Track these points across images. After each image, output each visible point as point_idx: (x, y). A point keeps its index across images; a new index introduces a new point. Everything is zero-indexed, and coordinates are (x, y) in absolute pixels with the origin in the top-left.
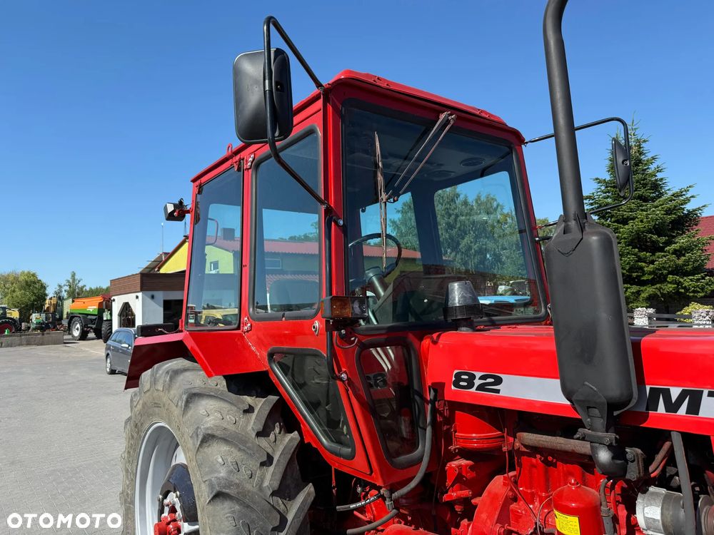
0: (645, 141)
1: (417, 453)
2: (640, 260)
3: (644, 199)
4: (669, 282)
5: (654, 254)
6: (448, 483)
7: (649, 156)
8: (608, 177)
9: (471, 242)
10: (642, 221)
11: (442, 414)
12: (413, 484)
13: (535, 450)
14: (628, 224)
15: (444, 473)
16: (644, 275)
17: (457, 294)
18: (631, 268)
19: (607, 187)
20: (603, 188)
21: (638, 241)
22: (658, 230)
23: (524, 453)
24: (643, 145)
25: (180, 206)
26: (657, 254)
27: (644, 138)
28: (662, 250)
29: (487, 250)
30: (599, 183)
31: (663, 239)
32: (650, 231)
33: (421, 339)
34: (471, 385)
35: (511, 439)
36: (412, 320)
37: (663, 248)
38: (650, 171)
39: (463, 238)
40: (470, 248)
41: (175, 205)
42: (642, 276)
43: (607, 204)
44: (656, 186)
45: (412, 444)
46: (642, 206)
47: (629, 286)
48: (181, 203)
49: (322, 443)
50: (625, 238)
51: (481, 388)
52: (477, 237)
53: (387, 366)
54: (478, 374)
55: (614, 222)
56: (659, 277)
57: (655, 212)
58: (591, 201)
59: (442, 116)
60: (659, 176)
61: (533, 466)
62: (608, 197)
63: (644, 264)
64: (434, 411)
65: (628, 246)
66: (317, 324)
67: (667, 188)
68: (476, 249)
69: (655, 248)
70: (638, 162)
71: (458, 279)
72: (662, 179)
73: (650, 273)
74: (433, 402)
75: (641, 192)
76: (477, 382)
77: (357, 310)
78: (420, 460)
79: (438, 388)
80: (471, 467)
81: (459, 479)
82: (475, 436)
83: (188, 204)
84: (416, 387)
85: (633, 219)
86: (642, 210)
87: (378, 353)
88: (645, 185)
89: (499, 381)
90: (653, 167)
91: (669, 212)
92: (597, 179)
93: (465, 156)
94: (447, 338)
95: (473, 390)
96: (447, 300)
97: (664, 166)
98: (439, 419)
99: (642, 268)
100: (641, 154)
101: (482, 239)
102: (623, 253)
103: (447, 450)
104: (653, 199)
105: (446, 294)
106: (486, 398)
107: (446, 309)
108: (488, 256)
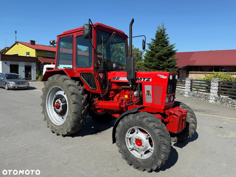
0: (166, 29)
1: (106, 90)
2: (160, 63)
3: (163, 46)
4: (166, 70)
5: (163, 62)
6: (110, 95)
7: (166, 34)
8: (155, 39)
9: (116, 54)
10: (161, 52)
11: (110, 84)
12: (105, 94)
13: (123, 88)
14: (158, 53)
15: (110, 93)
16: (160, 67)
17: (114, 65)
18: (157, 65)
19: (154, 42)
20: (153, 42)
21: (160, 58)
22: (165, 55)
23: (122, 90)
24: (165, 30)
25: (53, 42)
26: (164, 62)
27: (166, 28)
28: (165, 61)
29: (120, 57)
30: (152, 40)
31: (166, 58)
32: (163, 55)
33: (108, 72)
34: (115, 79)
35: (120, 88)
36: (106, 69)
37: (166, 60)
38: (166, 38)
39: (114, 52)
40: (115, 56)
41: (53, 41)
42: (159, 68)
43: (154, 47)
44: (167, 43)
45: (105, 88)
46: (162, 48)
47: (156, 70)
48: (54, 41)
49: (90, 88)
50: (157, 57)
51: (116, 79)
52: (118, 52)
53: (101, 77)
54: (116, 77)
55: (155, 52)
56: (164, 68)
57: (165, 50)
58: (150, 45)
59: (114, 32)
60: (168, 40)
61: (123, 91)
62: (154, 44)
63: (160, 64)
64: (109, 84)
65: (157, 59)
66: (92, 68)
67: (169, 44)
68: (117, 56)
69: (164, 60)
70: (163, 35)
71: (114, 63)
72: (168, 41)
73: (162, 67)
74: (109, 82)
75: (162, 44)
76: (116, 78)
77: (100, 66)
78: (106, 91)
79: (110, 80)
80: (114, 93)
81: (112, 94)
82: (114, 87)
83: (56, 41)
84: (106, 80)
85: (159, 52)
86: (162, 49)
87: (99, 74)
88: (164, 42)
89: (119, 78)
90: (166, 37)
91: (168, 50)
92: (152, 39)
93: (117, 39)
94: (112, 72)
95: (115, 80)
96: (113, 66)
97: (169, 37)
98: (110, 85)
99: (160, 65)
100: (164, 33)
101: (119, 53)
102: (156, 61)
103: (111, 89)
104: (166, 46)
105: (113, 65)
106: (117, 81)
107: (112, 68)
108: (121, 59)
